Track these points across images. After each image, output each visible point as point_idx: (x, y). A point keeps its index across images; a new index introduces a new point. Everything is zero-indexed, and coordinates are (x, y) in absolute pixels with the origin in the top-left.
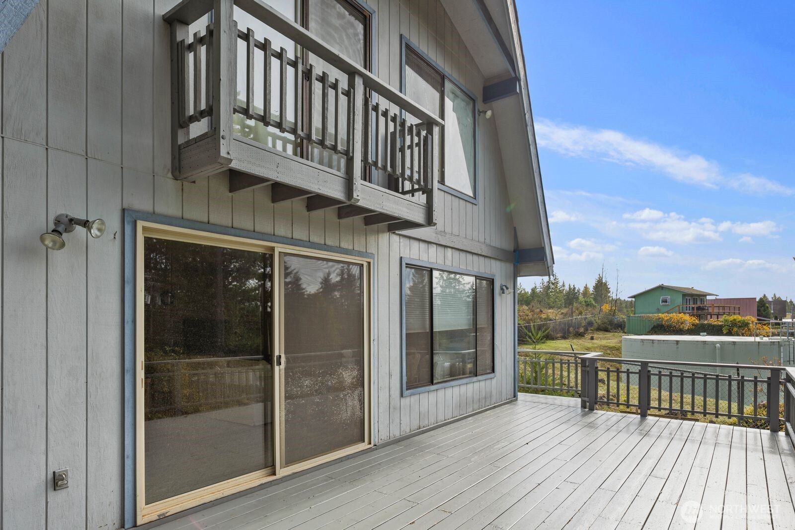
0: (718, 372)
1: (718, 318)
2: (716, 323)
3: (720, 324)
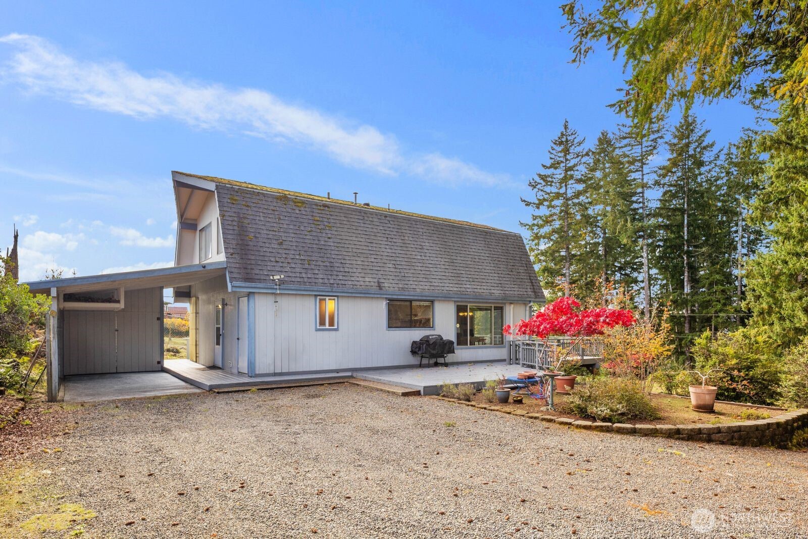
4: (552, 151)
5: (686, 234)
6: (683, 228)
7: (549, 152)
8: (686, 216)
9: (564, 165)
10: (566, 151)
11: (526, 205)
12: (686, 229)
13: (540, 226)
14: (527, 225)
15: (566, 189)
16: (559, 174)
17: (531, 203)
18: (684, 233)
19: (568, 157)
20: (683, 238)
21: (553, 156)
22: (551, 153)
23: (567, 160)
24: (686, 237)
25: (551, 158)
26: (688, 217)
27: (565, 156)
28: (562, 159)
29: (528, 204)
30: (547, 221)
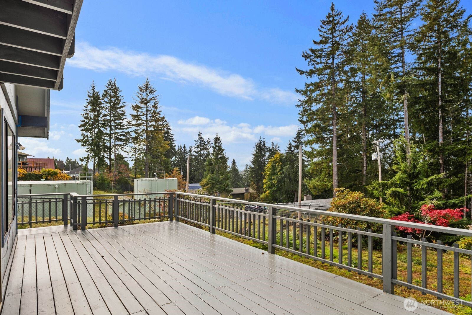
0: (57, 197)
1: (39, 170)
2: (38, 173)
3: (40, 173)
4: (321, 29)
5: (440, 90)
6: (438, 86)
7: (319, 30)
8: (440, 75)
9: (331, 40)
10: (333, 30)
11: (301, 74)
12: (440, 86)
13: (312, 91)
14: (302, 91)
15: (333, 60)
16: (327, 47)
17: (304, 72)
18: (438, 90)
19: (335, 35)
20: (437, 94)
21: (322, 34)
22: (321, 31)
23: (333, 37)
24: (440, 94)
25: (321, 36)
26: (442, 76)
27: (332, 33)
28: (329, 36)
29: (302, 73)
30: (318, 86)
